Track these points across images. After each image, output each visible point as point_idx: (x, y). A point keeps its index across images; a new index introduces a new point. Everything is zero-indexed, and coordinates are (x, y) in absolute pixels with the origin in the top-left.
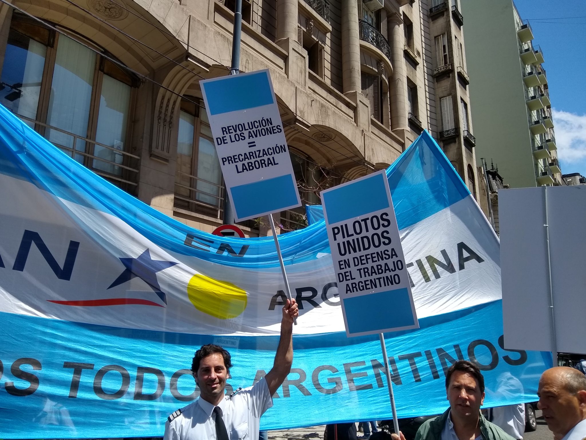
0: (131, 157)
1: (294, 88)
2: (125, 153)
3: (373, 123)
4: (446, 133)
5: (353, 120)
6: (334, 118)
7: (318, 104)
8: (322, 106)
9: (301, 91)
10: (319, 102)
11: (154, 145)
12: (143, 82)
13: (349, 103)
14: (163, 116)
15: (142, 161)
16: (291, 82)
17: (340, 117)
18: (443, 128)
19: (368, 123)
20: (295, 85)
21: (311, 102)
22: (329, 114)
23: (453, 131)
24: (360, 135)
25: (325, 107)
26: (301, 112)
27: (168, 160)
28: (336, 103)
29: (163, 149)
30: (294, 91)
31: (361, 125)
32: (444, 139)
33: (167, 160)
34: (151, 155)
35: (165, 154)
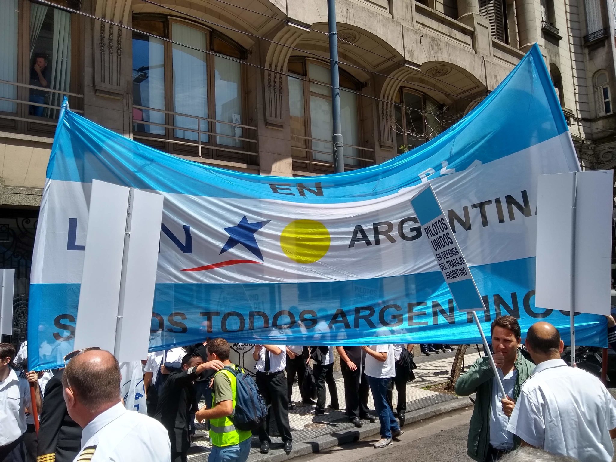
0: (249, 129)
1: (400, 28)
2: (243, 126)
3: (495, 45)
4: (592, 36)
5: (471, 47)
6: (448, 50)
7: (428, 39)
8: (433, 39)
9: (408, 30)
10: (430, 36)
11: (268, 114)
12: (250, 53)
13: (465, 29)
14: (272, 83)
15: (259, 131)
16: (397, 22)
17: (454, 47)
18: (587, 31)
19: (489, 47)
20: (400, 25)
21: (420, 39)
22: (441, 47)
23: (600, 33)
24: (480, 62)
25: (436, 40)
26: (409, 52)
27: (283, 126)
28: (449, 33)
29: (276, 117)
30: (400, 31)
31: (481, 51)
32: (589, 44)
33: (281, 127)
34: (267, 124)
35: (278, 121)
